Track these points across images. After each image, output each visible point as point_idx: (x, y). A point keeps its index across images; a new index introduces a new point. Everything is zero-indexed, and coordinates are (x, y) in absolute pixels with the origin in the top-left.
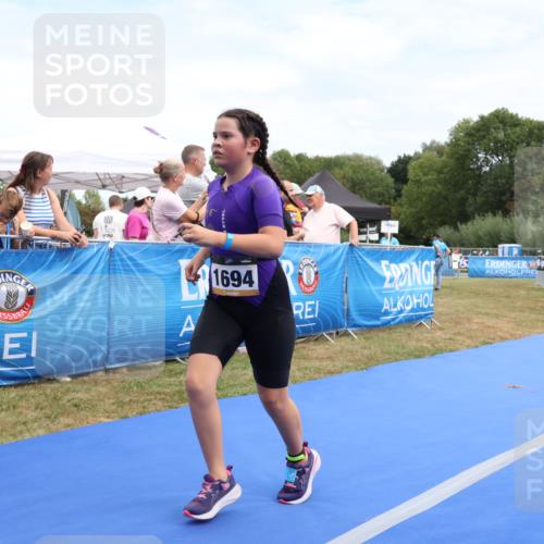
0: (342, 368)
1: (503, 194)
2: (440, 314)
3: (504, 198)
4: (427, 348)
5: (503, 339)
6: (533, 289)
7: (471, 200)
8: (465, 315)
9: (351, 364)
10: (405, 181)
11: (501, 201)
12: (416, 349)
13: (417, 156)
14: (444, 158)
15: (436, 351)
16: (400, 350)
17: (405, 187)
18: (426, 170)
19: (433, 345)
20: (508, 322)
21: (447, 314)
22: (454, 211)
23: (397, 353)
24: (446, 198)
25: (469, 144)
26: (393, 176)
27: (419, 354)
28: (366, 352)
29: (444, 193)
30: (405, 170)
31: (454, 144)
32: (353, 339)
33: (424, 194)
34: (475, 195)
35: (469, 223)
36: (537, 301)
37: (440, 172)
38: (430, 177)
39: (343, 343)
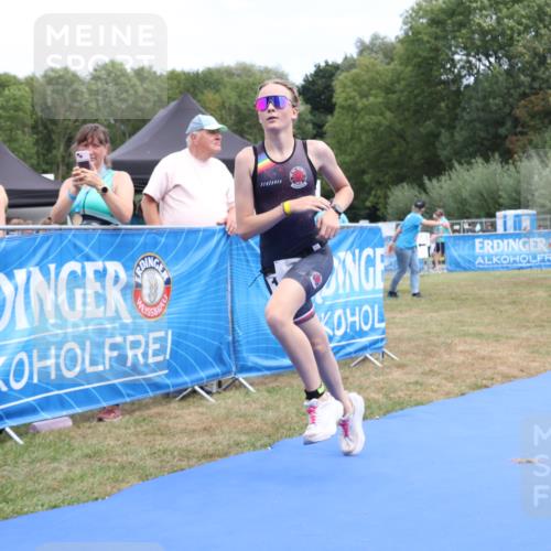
0: (229, 446)
1: (502, 124)
2: (400, 339)
3: (502, 131)
4: (376, 401)
5: (508, 378)
7: (444, 137)
8: (442, 339)
9: (243, 438)
10: (329, 108)
11: (497, 136)
13: (350, 64)
14: (395, 64)
15: (393, 406)
17: (331, 120)
18: (365, 87)
19: (387, 396)
20: (517, 348)
21: (410, 340)
22: (416, 156)
24: (401, 136)
25: (436, 38)
26: (307, 101)
28: (270, 415)
29: (398, 127)
30: (329, 89)
31: (412, 39)
32: (248, 392)
33: (362, 129)
34: (451, 128)
35: (443, 178)
37: (388, 90)
39: (231, 399)
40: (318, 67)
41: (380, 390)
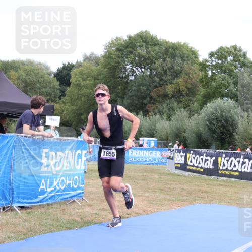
0: (5, 239)
2: (90, 193)
4: (76, 221)
5: (137, 214)
7: (119, 102)
9: (12, 235)
10: (69, 84)
11: (143, 104)
12: (68, 222)
13: (79, 65)
14: (100, 67)
15: (84, 224)
16: (55, 224)
17: (68, 89)
18: (85, 76)
19: (82, 219)
20: (143, 200)
21: (95, 193)
25: (119, 57)
26: (58, 80)
28: (27, 224)
30: (69, 75)
31: (108, 56)
32: (17, 213)
33: (82, 95)
34: (123, 98)
37: (96, 78)
39: (9, 216)
40: (64, 65)
41: (79, 216)
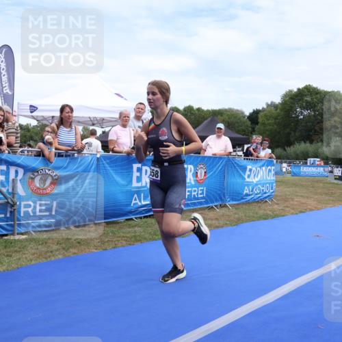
0: (223, 225)
1: (310, 131)
2: (277, 196)
3: (311, 133)
4: (269, 214)
5: (311, 210)
6: (327, 183)
7: (293, 134)
8: (290, 197)
9: (228, 222)
10: (257, 123)
11: (309, 135)
12: (264, 215)
13: (264, 110)
14: (278, 111)
15: (275, 216)
16: (256, 216)
17: (257, 127)
18: (268, 117)
19: (273, 213)
20: (314, 201)
21: (280, 196)
22: (283, 140)
23: (254, 217)
24: (279, 133)
25: (291, 103)
26: (250, 121)
27: (266, 217)
28: (236, 216)
29: (278, 130)
30: (257, 117)
31: (284, 103)
32: (229, 209)
33: (267, 130)
34: (295, 131)
35: (292, 147)
36: (329, 190)
37: (276, 119)
38: (270, 121)
39: (224, 211)
40: (254, 110)
41: (270, 211)
